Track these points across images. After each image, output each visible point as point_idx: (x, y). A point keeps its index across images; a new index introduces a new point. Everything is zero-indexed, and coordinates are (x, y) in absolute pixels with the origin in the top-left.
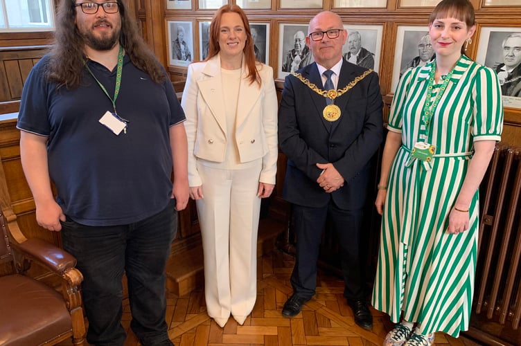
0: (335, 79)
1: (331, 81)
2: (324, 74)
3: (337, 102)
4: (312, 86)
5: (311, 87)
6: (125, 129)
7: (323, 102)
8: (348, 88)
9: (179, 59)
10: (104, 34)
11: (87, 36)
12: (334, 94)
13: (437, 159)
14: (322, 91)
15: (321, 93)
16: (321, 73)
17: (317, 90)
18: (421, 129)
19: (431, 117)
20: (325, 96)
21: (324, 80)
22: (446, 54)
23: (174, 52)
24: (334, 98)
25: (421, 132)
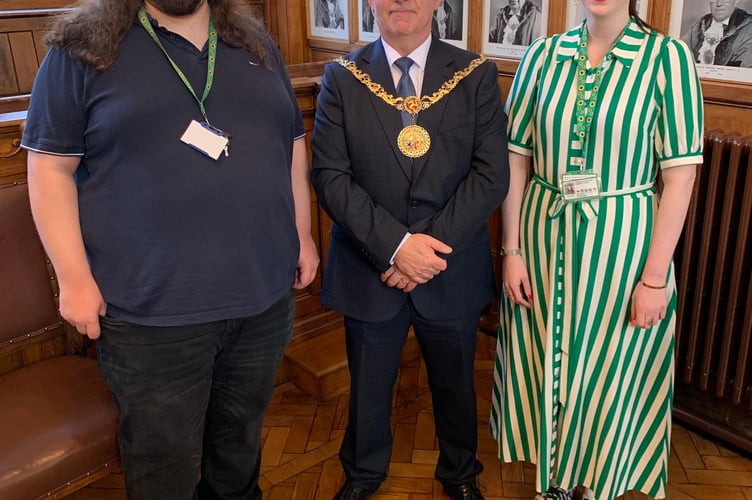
1: (410, 79)
3: (423, 119)
4: (374, 88)
5: (372, 89)
6: (226, 150)
7: (396, 121)
9: (326, 25)
12: (414, 104)
13: (603, 202)
14: (395, 98)
17: (384, 96)
18: (573, 147)
19: (589, 126)
20: (399, 107)
22: (603, 13)
23: (317, 14)
24: (416, 112)
25: (572, 153)
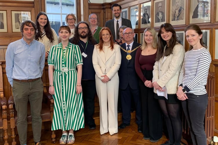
0: (131, 48)
1: (129, 48)
2: (127, 46)
8: (134, 50)
10: (84, 34)
11: (80, 35)
15: (126, 51)
16: (126, 46)
18: (63, 63)
21: (127, 48)
